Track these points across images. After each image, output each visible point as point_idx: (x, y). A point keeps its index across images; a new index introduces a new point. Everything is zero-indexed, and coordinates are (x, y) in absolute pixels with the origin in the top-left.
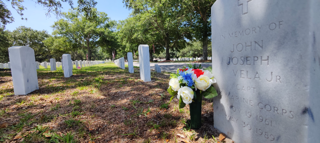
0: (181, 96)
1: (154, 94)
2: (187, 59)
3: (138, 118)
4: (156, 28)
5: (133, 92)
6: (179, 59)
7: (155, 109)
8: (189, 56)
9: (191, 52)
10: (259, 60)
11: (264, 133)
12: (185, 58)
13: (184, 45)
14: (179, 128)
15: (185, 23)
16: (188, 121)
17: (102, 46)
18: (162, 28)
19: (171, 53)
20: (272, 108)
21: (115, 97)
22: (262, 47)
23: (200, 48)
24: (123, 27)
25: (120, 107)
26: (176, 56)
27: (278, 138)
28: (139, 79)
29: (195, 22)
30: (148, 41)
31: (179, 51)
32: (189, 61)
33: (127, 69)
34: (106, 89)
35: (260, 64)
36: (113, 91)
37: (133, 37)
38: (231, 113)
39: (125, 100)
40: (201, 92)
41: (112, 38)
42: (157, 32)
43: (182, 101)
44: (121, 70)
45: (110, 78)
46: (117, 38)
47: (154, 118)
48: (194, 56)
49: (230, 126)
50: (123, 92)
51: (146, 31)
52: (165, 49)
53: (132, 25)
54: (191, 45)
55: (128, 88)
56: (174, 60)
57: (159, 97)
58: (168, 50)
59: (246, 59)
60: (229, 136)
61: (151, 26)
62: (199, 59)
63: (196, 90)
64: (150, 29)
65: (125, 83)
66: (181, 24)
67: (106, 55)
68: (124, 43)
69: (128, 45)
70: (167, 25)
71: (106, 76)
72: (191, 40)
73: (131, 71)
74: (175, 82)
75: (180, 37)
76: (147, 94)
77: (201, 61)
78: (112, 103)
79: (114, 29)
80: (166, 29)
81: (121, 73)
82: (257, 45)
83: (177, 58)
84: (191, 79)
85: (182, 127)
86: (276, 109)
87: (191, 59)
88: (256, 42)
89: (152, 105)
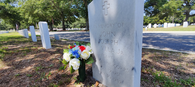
0: (71, 66)
1: (53, 59)
2: (77, 29)
3: (41, 82)
4: (53, 7)
5: (36, 59)
6: (72, 29)
7: (55, 71)
8: (78, 27)
9: (79, 25)
10: (114, 42)
11: (117, 80)
12: (76, 28)
13: (75, 20)
14: (72, 83)
15: (74, 6)
16: (78, 77)
17: (4, 18)
18: (58, 8)
19: (66, 25)
20: (120, 67)
21: (20, 66)
22: (115, 35)
23: (84, 22)
24: (24, 4)
25: (25, 74)
26: (70, 27)
27: (123, 82)
28: (41, 47)
29: (81, 5)
30: (47, 15)
31: (72, 24)
32: (79, 30)
33: (30, 37)
34: (10, 59)
35: (114, 44)
36: (18, 60)
37: (35, 13)
38: (101, 70)
39: (30, 68)
40: (84, 60)
41: (14, 12)
42: (55, 10)
43: (73, 69)
44: (25, 39)
45: (14, 47)
46: (20, 13)
47: (54, 79)
48: (81, 27)
49: (101, 77)
50: (27, 60)
51: (45, 9)
52: (62, 22)
53: (32, 3)
54: (79, 20)
55: (32, 55)
56: (69, 29)
57: (58, 61)
58: (63, 23)
59: (107, 41)
60: (101, 82)
61: (49, 5)
62: (84, 29)
63: (81, 59)
64: (49, 8)
65: (29, 51)
66: (72, 6)
67: (9, 25)
68: (26, 17)
69: (30, 18)
70: (61, 6)
71: (10, 46)
72: (79, 17)
73: (35, 40)
74: (67, 56)
75: (71, 15)
76: (48, 59)
77: (85, 30)
78: (17, 72)
79: (15, 5)
80: (61, 9)
81: (25, 42)
82: (112, 34)
83: (71, 28)
84: (78, 54)
85: (74, 82)
86: (121, 67)
87: (79, 29)
88: (112, 33)
89: (52, 68)
